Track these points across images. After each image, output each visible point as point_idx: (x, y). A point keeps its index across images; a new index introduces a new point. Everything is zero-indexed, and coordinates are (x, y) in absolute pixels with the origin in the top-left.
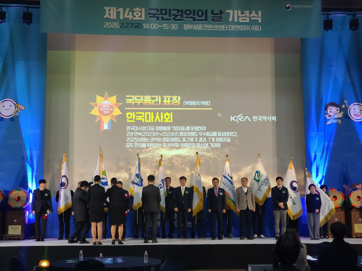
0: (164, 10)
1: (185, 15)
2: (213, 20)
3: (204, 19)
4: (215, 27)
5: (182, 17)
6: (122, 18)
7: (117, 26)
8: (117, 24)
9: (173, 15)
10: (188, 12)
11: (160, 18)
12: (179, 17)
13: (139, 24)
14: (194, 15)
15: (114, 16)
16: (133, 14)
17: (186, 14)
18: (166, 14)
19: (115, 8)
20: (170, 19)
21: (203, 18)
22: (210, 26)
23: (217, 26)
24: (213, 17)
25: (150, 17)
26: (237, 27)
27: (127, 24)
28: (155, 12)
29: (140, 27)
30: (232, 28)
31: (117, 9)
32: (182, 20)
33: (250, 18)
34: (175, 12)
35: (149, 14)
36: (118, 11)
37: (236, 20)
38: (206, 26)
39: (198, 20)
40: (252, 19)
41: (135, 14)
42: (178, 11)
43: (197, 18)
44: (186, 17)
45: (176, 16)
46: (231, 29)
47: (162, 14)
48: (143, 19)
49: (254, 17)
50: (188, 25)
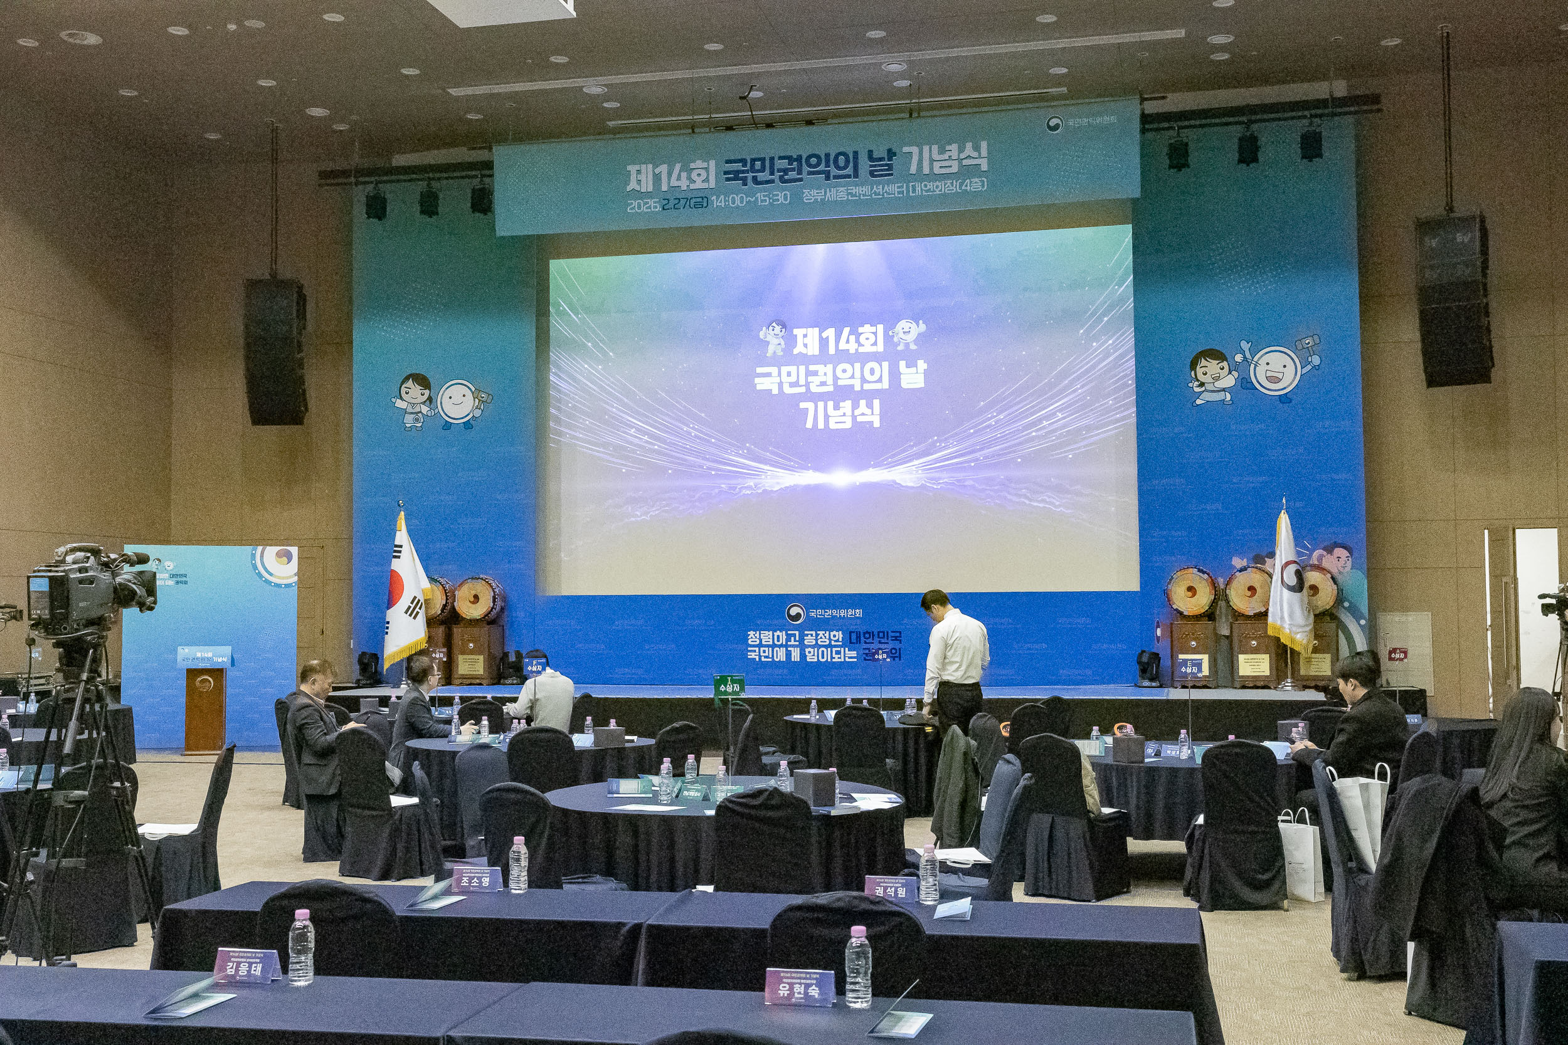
0: (759, 159)
1: (806, 169)
2: (872, 174)
3: (851, 173)
4: (877, 191)
5: (800, 173)
6: (664, 188)
7: (656, 207)
8: (655, 202)
9: (779, 171)
10: (814, 161)
11: (750, 181)
12: (793, 175)
13: (702, 198)
14: (827, 165)
15: (647, 186)
16: (689, 178)
17: (810, 166)
18: (763, 170)
19: (650, 166)
20: (772, 181)
21: (849, 170)
22: (865, 190)
23: (881, 187)
24: (871, 166)
25: (728, 179)
26: (930, 186)
27: (677, 201)
28: (738, 166)
29: (705, 205)
30: (918, 189)
31: (654, 169)
32: (801, 180)
33: (960, 160)
34: (784, 164)
35: (726, 173)
36: (657, 171)
37: (926, 170)
38: (855, 190)
39: (835, 177)
40: (965, 162)
41: (694, 175)
42: (790, 159)
43: (834, 171)
44: (810, 173)
45: (785, 171)
46: (914, 190)
47: (753, 169)
48: (712, 184)
49: (969, 157)
50: (814, 192)
